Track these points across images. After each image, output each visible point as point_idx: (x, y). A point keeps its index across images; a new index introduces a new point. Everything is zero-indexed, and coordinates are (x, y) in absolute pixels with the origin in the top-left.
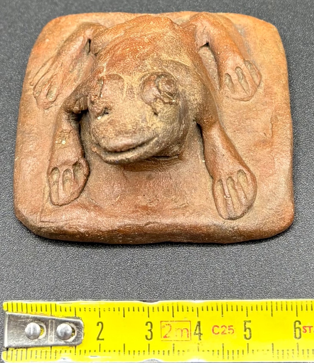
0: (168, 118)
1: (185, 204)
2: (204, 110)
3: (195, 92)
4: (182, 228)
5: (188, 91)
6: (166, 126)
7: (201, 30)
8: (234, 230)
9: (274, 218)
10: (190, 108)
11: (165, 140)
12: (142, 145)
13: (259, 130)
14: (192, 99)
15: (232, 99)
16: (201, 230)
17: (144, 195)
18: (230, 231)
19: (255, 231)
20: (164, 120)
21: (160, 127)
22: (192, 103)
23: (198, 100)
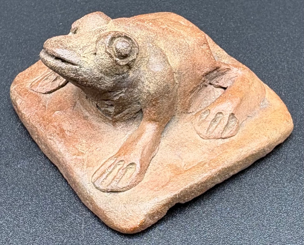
0: (101, 65)
1: (84, 151)
2: (151, 102)
3: (153, 81)
4: (65, 162)
5: (148, 75)
6: (95, 68)
7: (231, 75)
8: (89, 194)
9: (121, 214)
10: (139, 88)
11: (85, 76)
12: (63, 61)
13: (184, 160)
14: (146, 83)
15: (193, 127)
16: (73, 174)
17: (71, 124)
18: (87, 192)
19: (100, 209)
20: (96, 63)
21: (89, 64)
22: (144, 87)
23: (151, 89)
